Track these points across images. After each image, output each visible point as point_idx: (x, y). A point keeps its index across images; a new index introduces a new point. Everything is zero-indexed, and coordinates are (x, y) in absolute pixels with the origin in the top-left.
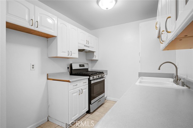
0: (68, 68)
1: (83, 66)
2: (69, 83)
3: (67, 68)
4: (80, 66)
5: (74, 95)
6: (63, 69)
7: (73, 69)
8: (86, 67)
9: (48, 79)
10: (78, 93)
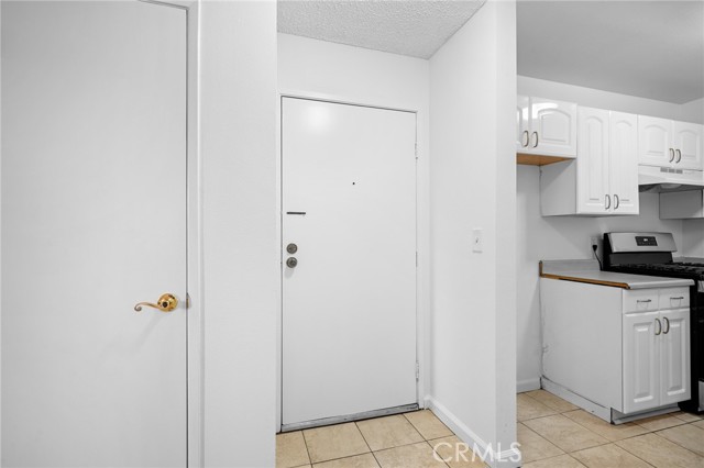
0: (595, 247)
1: (652, 241)
2: (624, 291)
3: (591, 249)
4: (640, 241)
5: (640, 330)
6: (579, 249)
7: (615, 250)
8: (661, 246)
9: (541, 275)
10: (654, 328)
